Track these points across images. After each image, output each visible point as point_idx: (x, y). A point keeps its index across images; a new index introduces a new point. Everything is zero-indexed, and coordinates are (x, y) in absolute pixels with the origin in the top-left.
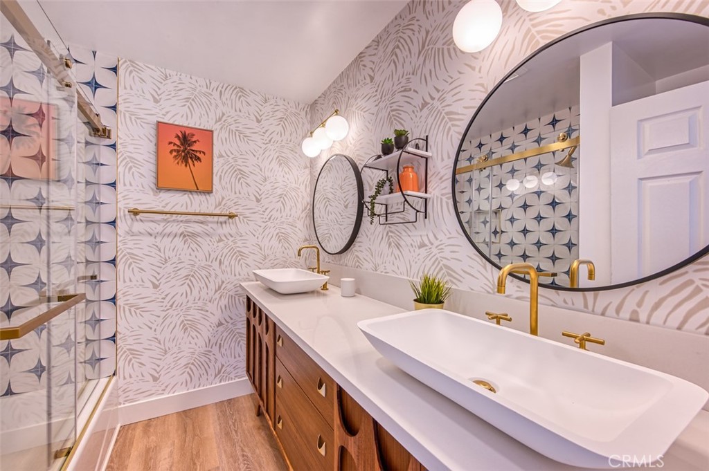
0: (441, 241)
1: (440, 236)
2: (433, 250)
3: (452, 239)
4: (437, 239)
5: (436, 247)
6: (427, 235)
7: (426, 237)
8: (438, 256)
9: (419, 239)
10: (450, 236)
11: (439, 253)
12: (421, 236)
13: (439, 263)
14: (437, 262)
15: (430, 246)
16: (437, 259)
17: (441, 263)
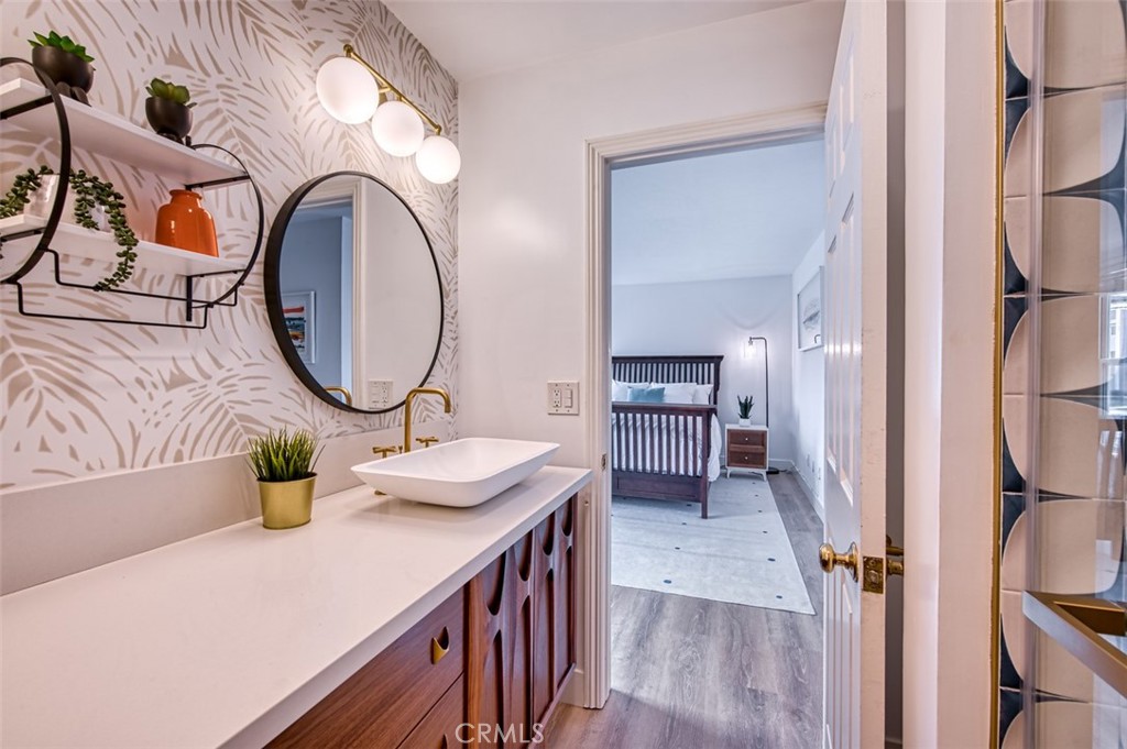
0: (229, 370)
1: (228, 361)
2: (208, 390)
3: (252, 367)
4: (220, 367)
5: (219, 384)
6: (193, 358)
7: (192, 363)
8: (224, 399)
9: (167, 369)
10: (249, 361)
11: (226, 394)
12: (174, 359)
13: (227, 412)
14: (222, 412)
15: (202, 381)
16: (222, 405)
17: (232, 412)
